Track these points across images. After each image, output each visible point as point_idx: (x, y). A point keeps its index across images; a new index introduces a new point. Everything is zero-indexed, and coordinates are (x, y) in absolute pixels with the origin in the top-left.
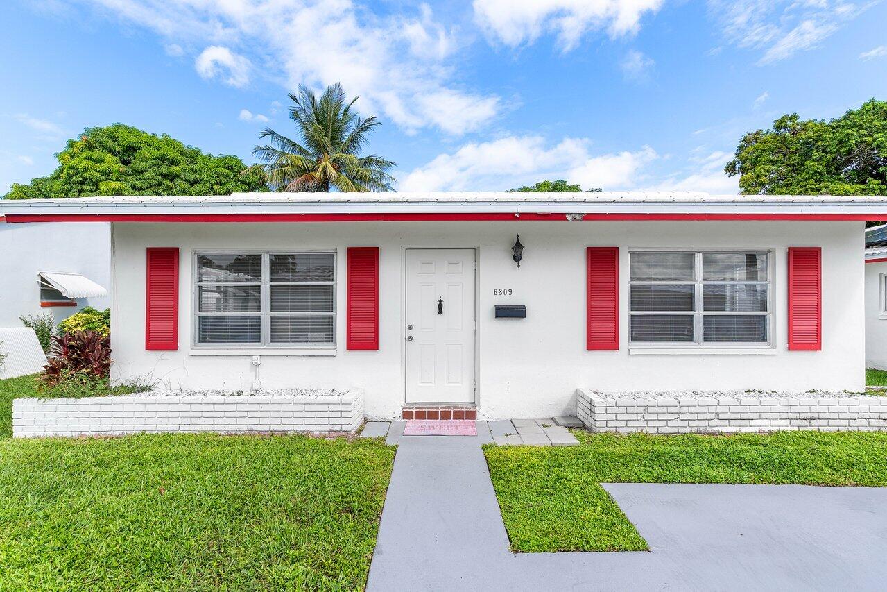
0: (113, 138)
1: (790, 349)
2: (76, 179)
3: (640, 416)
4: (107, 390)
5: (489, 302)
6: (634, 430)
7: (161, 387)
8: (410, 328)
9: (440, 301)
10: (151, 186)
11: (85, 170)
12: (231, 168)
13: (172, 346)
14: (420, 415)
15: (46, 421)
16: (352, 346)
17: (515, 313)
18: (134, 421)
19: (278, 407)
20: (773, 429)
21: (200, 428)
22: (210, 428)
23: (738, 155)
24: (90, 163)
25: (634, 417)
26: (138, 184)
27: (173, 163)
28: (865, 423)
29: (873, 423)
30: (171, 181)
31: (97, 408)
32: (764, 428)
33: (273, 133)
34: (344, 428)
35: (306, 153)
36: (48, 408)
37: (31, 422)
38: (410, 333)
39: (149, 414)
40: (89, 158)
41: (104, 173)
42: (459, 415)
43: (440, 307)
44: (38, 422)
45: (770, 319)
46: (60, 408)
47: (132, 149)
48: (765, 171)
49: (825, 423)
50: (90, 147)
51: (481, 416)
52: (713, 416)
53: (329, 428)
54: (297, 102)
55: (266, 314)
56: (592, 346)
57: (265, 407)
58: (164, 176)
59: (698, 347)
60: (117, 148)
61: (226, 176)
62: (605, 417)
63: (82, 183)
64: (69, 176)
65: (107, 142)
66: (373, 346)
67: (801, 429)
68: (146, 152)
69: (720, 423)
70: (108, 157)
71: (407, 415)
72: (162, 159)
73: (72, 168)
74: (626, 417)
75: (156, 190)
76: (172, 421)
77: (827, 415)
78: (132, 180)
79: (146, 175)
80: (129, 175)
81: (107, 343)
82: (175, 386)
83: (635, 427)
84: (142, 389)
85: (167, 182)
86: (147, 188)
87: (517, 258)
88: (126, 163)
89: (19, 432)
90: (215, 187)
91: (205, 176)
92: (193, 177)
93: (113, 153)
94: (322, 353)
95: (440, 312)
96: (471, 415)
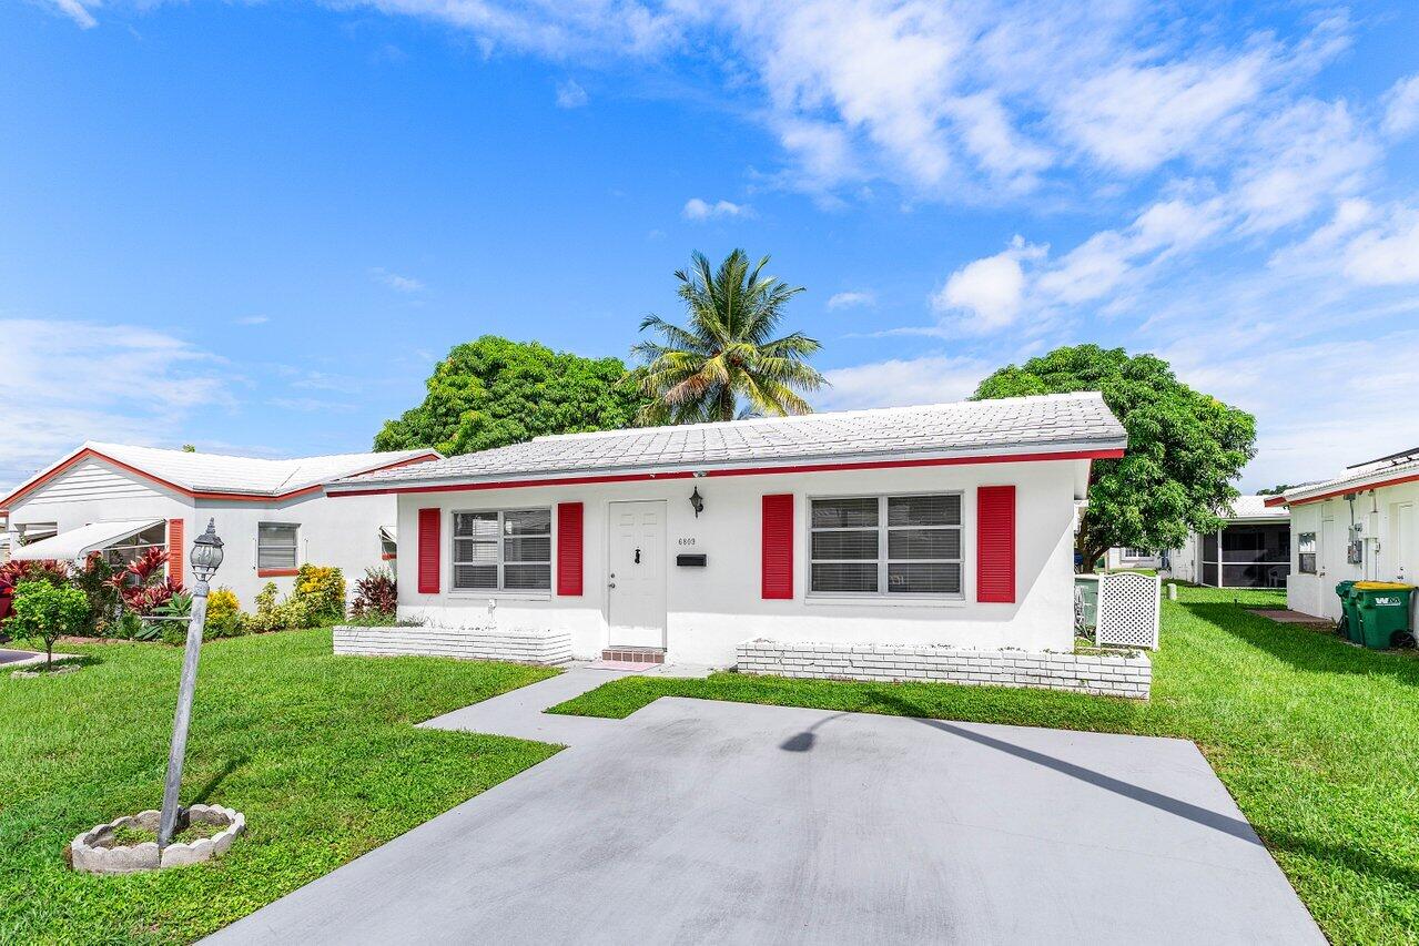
0: (479, 355)
1: (979, 600)
2: (442, 410)
3: (777, 660)
4: (393, 622)
5: (674, 550)
7: (429, 623)
8: (613, 576)
9: (638, 551)
10: (514, 411)
11: (448, 400)
12: (604, 378)
13: (436, 590)
14: (617, 657)
15: (351, 644)
16: (562, 591)
17: (697, 561)
20: (908, 679)
22: (449, 654)
24: (454, 390)
25: (772, 660)
26: (499, 410)
27: (538, 379)
28: (1010, 678)
29: (1018, 679)
30: (536, 403)
32: (900, 679)
33: (656, 321)
34: (539, 659)
36: (353, 633)
37: (344, 643)
38: (613, 581)
39: (415, 642)
40: (452, 385)
41: (468, 400)
42: (649, 658)
43: (638, 556)
44: (347, 643)
45: (963, 568)
46: (360, 633)
47: (496, 367)
49: (964, 676)
50: (455, 370)
51: (668, 660)
52: (846, 662)
53: (528, 658)
54: (685, 279)
56: (767, 594)
58: (527, 397)
59: (883, 599)
60: (482, 368)
61: (596, 390)
62: (745, 660)
63: (446, 415)
64: (435, 408)
65: (474, 361)
66: (578, 591)
67: (939, 681)
68: (513, 371)
69: (854, 671)
70: (473, 380)
71: (607, 656)
72: (526, 376)
73: (437, 398)
74: (764, 661)
75: (518, 415)
77: (967, 668)
78: (495, 407)
79: (508, 398)
80: (491, 400)
81: (394, 588)
82: (437, 623)
83: (774, 669)
84: (417, 625)
85: (530, 405)
86: (509, 414)
87: (699, 508)
88: (488, 387)
89: (334, 650)
90: (583, 405)
91: (571, 393)
93: (478, 374)
94: (540, 597)
95: (637, 561)
96: (660, 659)
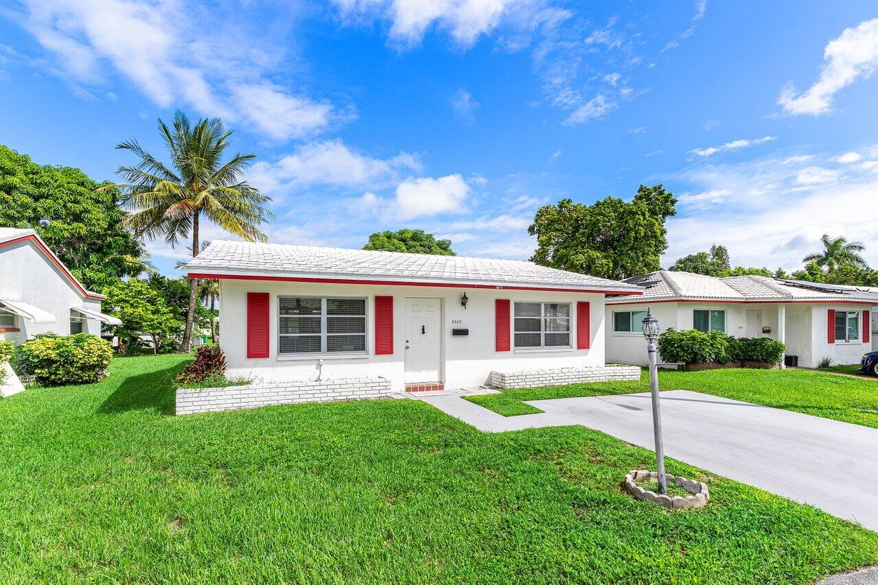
1: (578, 348)
3: (523, 381)
5: (449, 327)
6: (521, 387)
7: (257, 381)
8: (407, 342)
9: (423, 327)
13: (265, 354)
14: (415, 389)
15: (201, 403)
16: (379, 352)
17: (464, 332)
18: (263, 399)
19: (351, 386)
21: (305, 400)
22: (312, 400)
23: (536, 221)
25: (521, 381)
31: (238, 392)
34: (388, 395)
35: (175, 179)
36: (202, 394)
37: (190, 404)
38: (407, 345)
39: (273, 394)
42: (435, 388)
43: (423, 329)
44: (195, 404)
45: (570, 335)
46: (211, 394)
48: (554, 236)
51: (446, 388)
52: (551, 378)
53: (379, 395)
55: (324, 335)
56: (498, 349)
57: (343, 386)
59: (543, 349)
62: (510, 381)
66: (390, 351)
69: (554, 381)
71: (408, 390)
74: (518, 381)
76: (287, 397)
82: (266, 380)
83: (522, 385)
84: (245, 383)
87: (463, 304)
89: (180, 411)
92: (36, 191)
94: (360, 356)
95: (423, 332)
96: (441, 388)
